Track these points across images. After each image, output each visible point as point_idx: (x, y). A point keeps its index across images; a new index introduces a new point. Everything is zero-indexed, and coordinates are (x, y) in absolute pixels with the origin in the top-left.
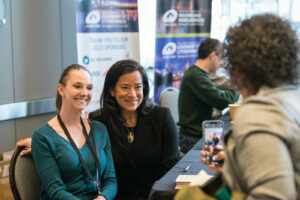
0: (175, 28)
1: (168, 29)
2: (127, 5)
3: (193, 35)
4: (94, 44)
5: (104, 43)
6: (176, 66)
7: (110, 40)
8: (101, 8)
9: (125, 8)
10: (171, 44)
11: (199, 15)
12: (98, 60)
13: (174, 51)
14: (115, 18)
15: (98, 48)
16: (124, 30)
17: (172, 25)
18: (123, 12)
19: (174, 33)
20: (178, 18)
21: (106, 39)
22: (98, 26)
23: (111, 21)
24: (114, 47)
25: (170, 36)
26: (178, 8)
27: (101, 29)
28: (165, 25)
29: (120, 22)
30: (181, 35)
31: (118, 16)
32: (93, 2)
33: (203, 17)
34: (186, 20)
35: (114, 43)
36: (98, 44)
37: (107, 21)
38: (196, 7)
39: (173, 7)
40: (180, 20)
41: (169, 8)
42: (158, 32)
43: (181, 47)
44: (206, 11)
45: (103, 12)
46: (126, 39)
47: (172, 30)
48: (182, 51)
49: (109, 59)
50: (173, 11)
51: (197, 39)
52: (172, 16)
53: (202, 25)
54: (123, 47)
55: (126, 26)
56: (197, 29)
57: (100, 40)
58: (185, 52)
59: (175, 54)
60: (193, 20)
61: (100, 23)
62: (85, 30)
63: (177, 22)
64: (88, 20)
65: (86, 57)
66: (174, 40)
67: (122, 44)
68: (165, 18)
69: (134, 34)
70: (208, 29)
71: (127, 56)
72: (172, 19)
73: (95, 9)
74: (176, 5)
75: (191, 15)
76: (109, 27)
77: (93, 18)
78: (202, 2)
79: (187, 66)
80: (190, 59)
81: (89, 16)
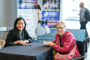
2: (34, 1)
3: (54, 10)
4: (22, 12)
5: (26, 12)
6: (48, 19)
7: (28, 11)
8: (25, 2)
10: (47, 13)
11: (56, 5)
14: (30, 5)
16: (33, 8)
18: (33, 3)
23: (28, 6)
24: (29, 13)
25: (46, 10)
26: (49, 2)
27: (25, 8)
29: (32, 6)
30: (50, 10)
32: (23, 1)
36: (24, 12)
37: (27, 6)
39: (47, 2)
40: (50, 6)
43: (50, 13)
44: (58, 4)
49: (28, 16)
51: (56, 11)
53: (57, 7)
56: (56, 9)
58: (51, 15)
59: (48, 15)
61: (25, 6)
62: (20, 8)
63: (49, 6)
65: (20, 16)
66: (48, 11)
67: (32, 12)
68: (45, 5)
71: (34, 16)
75: (53, 5)
76: (28, 7)
77: (23, 5)
78: (57, 1)
79: (52, 19)
80: (53, 17)
81: (22, 4)
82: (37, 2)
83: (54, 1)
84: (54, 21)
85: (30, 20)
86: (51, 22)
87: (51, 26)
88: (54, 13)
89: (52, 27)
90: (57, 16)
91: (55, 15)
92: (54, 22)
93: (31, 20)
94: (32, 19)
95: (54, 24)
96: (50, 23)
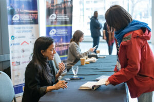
0: (55, 22)
1: (52, 23)
3: (64, 25)
4: (16, 30)
5: (21, 30)
6: (56, 40)
7: (24, 28)
8: (20, 13)
9: (31, 13)
10: (53, 30)
11: (67, 16)
12: (19, 37)
13: (55, 33)
14: (26, 18)
15: (18, 32)
16: (31, 23)
17: (54, 21)
18: (30, 15)
19: (55, 24)
20: (57, 17)
21: (22, 28)
22: (19, 21)
23: (24, 19)
25: (53, 26)
27: (20, 23)
28: (50, 21)
29: (29, 19)
30: (58, 25)
31: (28, 17)
32: (16, 10)
33: (68, 17)
34: (60, 19)
35: (26, 30)
36: (19, 30)
38: (65, 13)
39: (54, 12)
40: (58, 19)
41: (52, 13)
42: (47, 24)
43: (58, 31)
44: (70, 14)
45: (21, 15)
46: (32, 28)
47: (54, 23)
48: (59, 33)
49: (24, 37)
50: (54, 14)
51: (66, 27)
52: (53, 17)
53: (68, 21)
54: (31, 31)
55: (32, 21)
56: (66, 23)
57: (20, 28)
58: (60, 33)
59: (56, 34)
60: (64, 19)
61: (19, 20)
62: (12, 23)
63: (56, 19)
64: (14, 19)
65: (13, 36)
68: (50, 18)
69: (36, 25)
70: (71, 23)
71: (33, 35)
72: (54, 18)
73: (17, 13)
74: (56, 12)
75: (63, 16)
76: (24, 22)
77: (16, 18)
78: (68, 10)
79: (61, 40)
80: (63, 37)
81: (14, 17)
82: (37, 13)
83: (63, 11)
84: (64, 43)
85: (28, 44)
86: (60, 46)
87: (60, 51)
88: (64, 30)
89: (61, 53)
90: (67, 35)
91: (64, 33)
92: (64, 46)
93: (29, 42)
94: (31, 42)
95: (64, 49)
96: (59, 48)
